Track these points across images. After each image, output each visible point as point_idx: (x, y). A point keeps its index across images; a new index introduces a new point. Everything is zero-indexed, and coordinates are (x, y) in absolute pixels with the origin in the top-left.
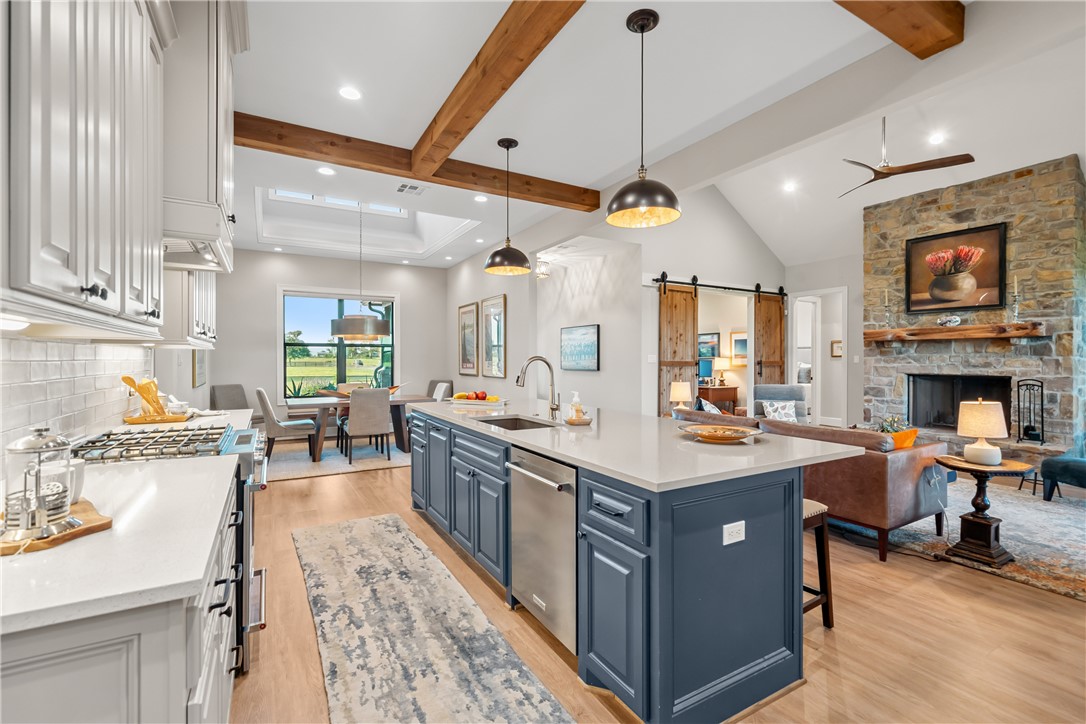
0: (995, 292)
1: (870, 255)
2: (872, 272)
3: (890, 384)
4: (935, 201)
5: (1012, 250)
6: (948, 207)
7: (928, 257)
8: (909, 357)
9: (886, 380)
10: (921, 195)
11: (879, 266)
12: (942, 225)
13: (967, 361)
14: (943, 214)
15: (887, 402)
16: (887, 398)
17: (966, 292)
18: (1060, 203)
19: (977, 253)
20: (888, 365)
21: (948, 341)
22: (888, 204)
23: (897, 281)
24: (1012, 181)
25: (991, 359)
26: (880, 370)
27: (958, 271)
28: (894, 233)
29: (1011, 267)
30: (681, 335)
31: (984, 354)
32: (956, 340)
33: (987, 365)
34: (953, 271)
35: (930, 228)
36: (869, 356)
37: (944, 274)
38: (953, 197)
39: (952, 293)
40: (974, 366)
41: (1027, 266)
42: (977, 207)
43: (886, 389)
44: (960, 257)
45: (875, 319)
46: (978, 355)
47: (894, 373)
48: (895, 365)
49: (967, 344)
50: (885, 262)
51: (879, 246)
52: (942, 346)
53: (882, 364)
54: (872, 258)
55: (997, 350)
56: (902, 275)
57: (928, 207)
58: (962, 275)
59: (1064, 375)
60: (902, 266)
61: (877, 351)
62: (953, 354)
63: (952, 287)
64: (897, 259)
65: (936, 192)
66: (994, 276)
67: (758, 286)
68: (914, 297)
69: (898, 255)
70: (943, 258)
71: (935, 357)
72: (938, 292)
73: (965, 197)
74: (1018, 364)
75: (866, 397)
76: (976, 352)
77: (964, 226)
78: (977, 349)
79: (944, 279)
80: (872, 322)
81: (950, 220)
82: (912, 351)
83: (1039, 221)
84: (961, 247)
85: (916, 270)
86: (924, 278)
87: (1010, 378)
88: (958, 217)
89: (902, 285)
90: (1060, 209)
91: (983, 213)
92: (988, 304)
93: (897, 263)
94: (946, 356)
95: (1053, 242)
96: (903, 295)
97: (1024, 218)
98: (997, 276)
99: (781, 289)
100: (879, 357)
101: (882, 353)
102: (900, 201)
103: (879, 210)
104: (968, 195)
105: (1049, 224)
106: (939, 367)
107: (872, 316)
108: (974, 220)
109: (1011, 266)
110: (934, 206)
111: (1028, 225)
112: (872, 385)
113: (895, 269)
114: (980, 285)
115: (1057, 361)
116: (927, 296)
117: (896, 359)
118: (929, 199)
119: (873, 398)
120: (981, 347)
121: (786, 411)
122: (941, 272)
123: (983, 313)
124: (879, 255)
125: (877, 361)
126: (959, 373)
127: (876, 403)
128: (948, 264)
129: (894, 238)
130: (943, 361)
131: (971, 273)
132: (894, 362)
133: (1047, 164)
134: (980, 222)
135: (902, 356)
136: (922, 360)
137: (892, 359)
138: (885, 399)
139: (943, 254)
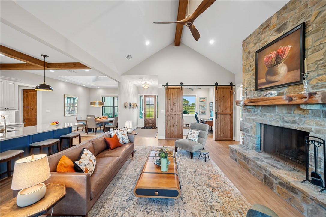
0: (298, 73)
1: (245, 63)
2: (245, 71)
3: (251, 127)
4: (268, 26)
5: (309, 40)
6: (274, 26)
7: (265, 58)
8: (258, 114)
9: (249, 125)
10: (262, 25)
11: (247, 68)
12: (271, 38)
13: (283, 119)
14: (272, 32)
16: (250, 135)
17: (282, 75)
19: (288, 49)
20: (250, 118)
21: (274, 106)
22: (250, 36)
25: (296, 119)
26: (248, 120)
27: (278, 63)
28: (252, 49)
29: (309, 53)
30: (175, 103)
31: (293, 115)
32: (278, 105)
33: (294, 122)
34: (276, 63)
35: (266, 42)
37: (272, 67)
38: (276, 20)
39: (275, 77)
40: (287, 122)
41: (320, 49)
42: (289, 19)
43: (250, 129)
44: (279, 54)
46: (289, 115)
47: (252, 122)
48: (253, 118)
49: (283, 108)
50: (249, 65)
51: (247, 58)
52: (271, 108)
53: (248, 117)
54: (245, 65)
55: (300, 112)
56: (255, 71)
57: (265, 30)
58: (280, 65)
60: (255, 66)
62: (277, 114)
63: (275, 73)
65: (268, 20)
66: (297, 62)
67: (216, 84)
68: (259, 82)
69: (254, 61)
70: (271, 57)
71: (268, 115)
72: (269, 78)
73: (282, 17)
74: (313, 123)
76: (288, 113)
77: (281, 34)
78: (289, 111)
79: (272, 70)
81: (275, 33)
82: (259, 111)
84: (280, 48)
85: (260, 67)
86: (263, 70)
87: (309, 132)
88: (279, 29)
91: (291, 22)
92: (294, 81)
93: (253, 65)
94: (273, 115)
96: (255, 81)
97: (318, 14)
98: (299, 62)
99: (231, 84)
100: (247, 113)
103: (247, 40)
104: (284, 15)
108: (287, 28)
110: (268, 29)
111: (322, 17)
112: (245, 127)
113: (252, 68)
114: (289, 70)
116: (264, 80)
118: (265, 26)
119: (245, 133)
120: (291, 110)
121: (194, 135)
122: (270, 65)
123: (291, 87)
125: (247, 115)
126: (279, 126)
127: (246, 136)
128: (273, 60)
129: (252, 52)
130: (272, 117)
131: (285, 63)
132: (252, 116)
134: (290, 29)
135: (255, 113)
136: (263, 116)
137: (252, 115)
138: (249, 135)
139: (271, 55)
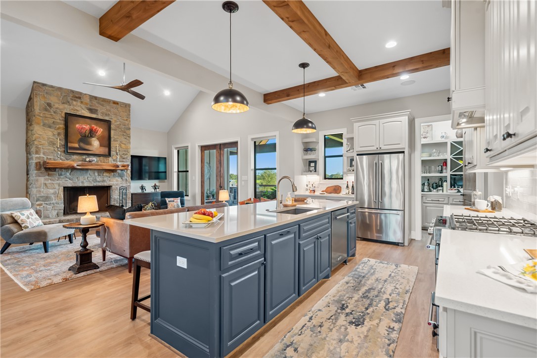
0: (107, 149)
1: (40, 113)
2: (42, 124)
3: (54, 193)
4: (80, 98)
5: (112, 132)
6: (86, 104)
7: (77, 126)
8: (67, 177)
9: (52, 191)
10: (73, 91)
11: (47, 122)
12: (83, 111)
13: (96, 179)
14: (83, 106)
15: (53, 203)
16: (54, 201)
17: (95, 147)
18: (127, 120)
19: (100, 130)
20: (53, 182)
21: (87, 170)
22: (52, 87)
23: (59, 134)
24: (111, 104)
25: (105, 178)
26: (48, 185)
27: (92, 137)
28: (57, 106)
31: (102, 176)
32: (90, 169)
33: (104, 181)
34: (89, 136)
35: (77, 111)
36: (40, 176)
37: (85, 136)
38: (89, 100)
39: (89, 146)
40: (99, 182)
41: (117, 141)
42: (99, 109)
43: (52, 196)
44: (92, 130)
45: (44, 154)
46: (100, 177)
47: (57, 187)
48: (58, 182)
49: (95, 171)
50: (51, 121)
51: (46, 110)
52: (84, 172)
53: (50, 181)
54: (41, 115)
55: (107, 174)
56: (62, 132)
57: (77, 99)
58: (93, 139)
59: (129, 184)
60: (62, 126)
61: (46, 173)
62: (89, 176)
63: (89, 144)
64: (59, 121)
65: (81, 93)
66: (106, 143)
68: (70, 145)
69: (60, 120)
70: (85, 128)
71: (81, 177)
72: (82, 145)
73: (94, 102)
74: (116, 181)
75: (38, 203)
76: (99, 175)
77: (94, 116)
79: (85, 138)
80: (42, 155)
81: (87, 110)
82: (68, 174)
83: (120, 125)
84: (93, 126)
86: (74, 137)
87: (112, 186)
88: (91, 110)
89: (63, 136)
90: (127, 122)
91: (101, 113)
92: (104, 154)
93: (58, 123)
94: (86, 177)
95: (125, 134)
96: (63, 143)
97: (116, 121)
98: (107, 143)
100: (47, 177)
101: (49, 175)
102: (60, 89)
103: (46, 88)
104: (95, 102)
105: (123, 127)
106: (82, 182)
107: (42, 152)
108: (98, 115)
109: (112, 140)
110: (79, 100)
111: (117, 125)
112: (42, 195)
113: (57, 127)
114: (101, 145)
115: (126, 179)
116: (77, 145)
117: (59, 179)
118: (77, 96)
119: (43, 203)
120: (101, 173)
122: (84, 135)
123: (102, 158)
124: (47, 116)
125: (46, 180)
126: (92, 185)
127: (45, 205)
128: (87, 132)
130: (85, 179)
131: (97, 139)
132: (57, 180)
133: (124, 103)
134: (100, 117)
135: (61, 177)
136: (74, 179)
137: (57, 178)
138: (52, 202)
139: (85, 126)
